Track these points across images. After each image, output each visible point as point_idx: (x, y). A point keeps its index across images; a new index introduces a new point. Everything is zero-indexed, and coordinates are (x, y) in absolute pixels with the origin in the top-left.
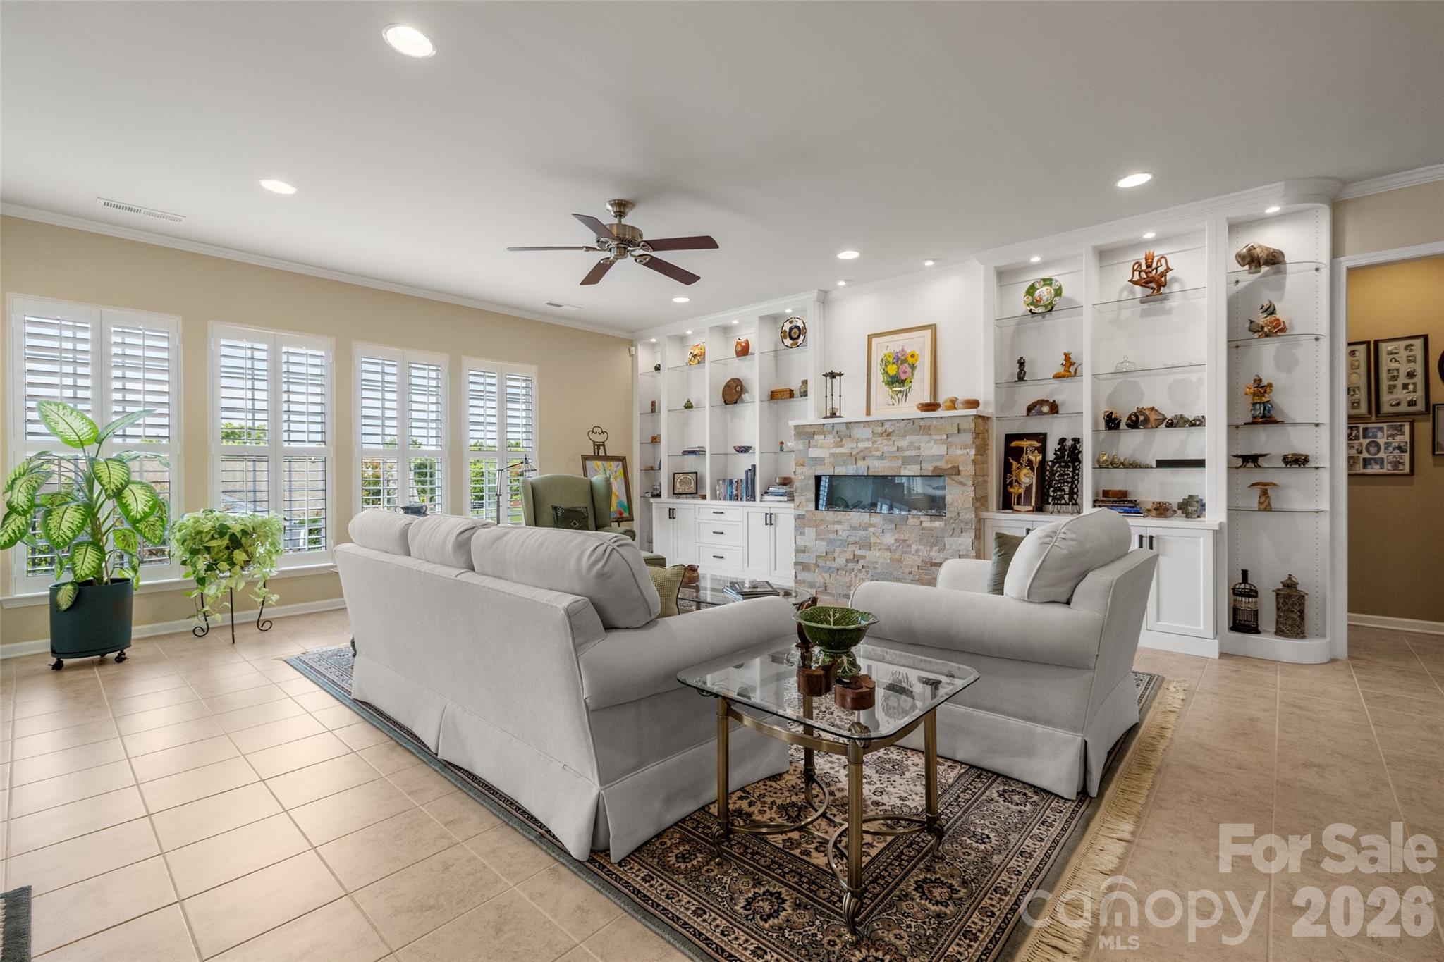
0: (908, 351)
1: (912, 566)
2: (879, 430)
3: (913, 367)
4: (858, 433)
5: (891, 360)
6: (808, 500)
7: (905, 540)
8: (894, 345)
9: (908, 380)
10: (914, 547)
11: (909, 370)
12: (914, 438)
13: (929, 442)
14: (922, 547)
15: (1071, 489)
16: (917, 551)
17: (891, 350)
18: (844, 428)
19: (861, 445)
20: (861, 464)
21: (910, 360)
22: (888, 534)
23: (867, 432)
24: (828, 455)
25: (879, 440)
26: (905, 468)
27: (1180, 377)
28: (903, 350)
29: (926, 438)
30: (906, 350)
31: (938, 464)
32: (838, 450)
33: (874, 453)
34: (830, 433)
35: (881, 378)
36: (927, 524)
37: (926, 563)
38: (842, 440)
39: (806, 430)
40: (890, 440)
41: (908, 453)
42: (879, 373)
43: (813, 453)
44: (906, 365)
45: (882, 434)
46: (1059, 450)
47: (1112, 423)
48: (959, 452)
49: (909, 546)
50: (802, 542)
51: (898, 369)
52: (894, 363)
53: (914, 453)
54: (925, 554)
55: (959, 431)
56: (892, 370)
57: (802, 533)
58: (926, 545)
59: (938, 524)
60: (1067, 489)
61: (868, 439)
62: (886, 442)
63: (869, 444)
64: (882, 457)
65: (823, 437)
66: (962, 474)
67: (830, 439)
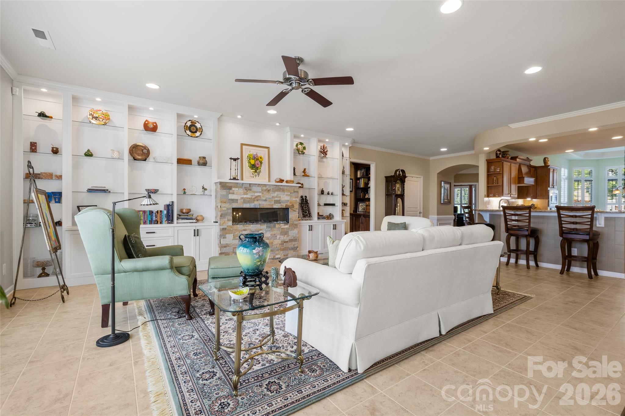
0: (259, 155)
1: (277, 244)
2: (264, 188)
3: (261, 163)
4: (254, 188)
5: (252, 157)
6: (228, 220)
7: (275, 234)
8: (254, 151)
9: (259, 168)
10: (278, 237)
11: (259, 163)
12: (279, 193)
13: (284, 195)
14: (281, 236)
15: (309, 212)
16: (280, 238)
17: (251, 153)
18: (249, 186)
19: (256, 194)
20: (256, 203)
21: (260, 159)
22: (268, 233)
23: (259, 189)
24: (240, 198)
25: (265, 193)
26: (275, 205)
27: (326, 181)
28: (257, 154)
29: (283, 193)
30: (258, 154)
31: (287, 204)
32: (245, 196)
33: (262, 198)
34: (241, 187)
35: (247, 164)
36: (283, 227)
37: (283, 242)
38: (247, 192)
39: (227, 185)
40: (269, 193)
41: (276, 199)
42: (247, 162)
43: (231, 197)
44: (258, 161)
45: (266, 190)
46: (302, 200)
47: (322, 192)
48: (294, 199)
49: (276, 236)
50: (224, 242)
51: (255, 162)
52: (253, 159)
53: (278, 199)
54: (282, 239)
55: (294, 192)
56: (253, 162)
57: (225, 238)
58: (282, 235)
59: (287, 226)
60: (307, 212)
61: (260, 192)
62: (267, 194)
63: (260, 194)
64: (266, 200)
65: (237, 189)
66: (295, 207)
67: (241, 191)
